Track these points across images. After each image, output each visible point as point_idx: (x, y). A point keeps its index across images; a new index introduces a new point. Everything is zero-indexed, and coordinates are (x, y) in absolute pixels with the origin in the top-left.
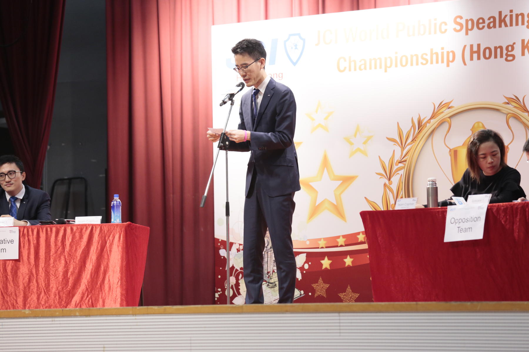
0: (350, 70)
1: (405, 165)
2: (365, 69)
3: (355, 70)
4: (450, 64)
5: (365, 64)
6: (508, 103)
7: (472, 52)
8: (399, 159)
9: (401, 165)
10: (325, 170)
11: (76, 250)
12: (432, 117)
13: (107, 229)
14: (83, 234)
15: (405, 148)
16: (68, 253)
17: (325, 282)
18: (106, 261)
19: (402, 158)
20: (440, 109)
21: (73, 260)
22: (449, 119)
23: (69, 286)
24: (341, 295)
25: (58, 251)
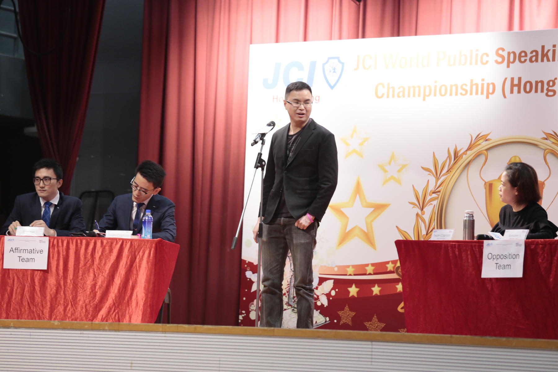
0: (388, 97)
1: (439, 195)
2: (404, 96)
3: (393, 96)
4: (490, 96)
5: (404, 92)
6: (546, 139)
7: (513, 85)
8: (433, 190)
9: (434, 195)
10: (358, 196)
11: (105, 264)
12: (469, 149)
13: (138, 244)
14: (113, 248)
15: (440, 179)
16: (98, 267)
17: (351, 310)
18: (135, 276)
19: (436, 189)
20: (477, 141)
21: (101, 274)
22: (485, 152)
23: (96, 300)
24: (367, 324)
25: (87, 264)
